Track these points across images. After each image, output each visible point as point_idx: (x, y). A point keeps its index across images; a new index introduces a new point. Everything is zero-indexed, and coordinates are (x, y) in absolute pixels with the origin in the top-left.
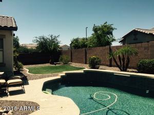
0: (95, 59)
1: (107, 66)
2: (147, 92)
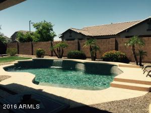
2: (71, 68)
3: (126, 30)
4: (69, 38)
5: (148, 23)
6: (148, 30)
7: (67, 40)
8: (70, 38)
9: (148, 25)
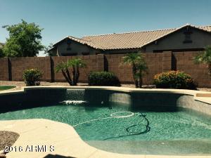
0: (33, 72)
1: (48, 81)
2: (102, 103)
3: (154, 41)
4: (66, 52)
5: (185, 33)
6: (185, 42)
7: (64, 55)
8: (69, 52)
9: (184, 35)
